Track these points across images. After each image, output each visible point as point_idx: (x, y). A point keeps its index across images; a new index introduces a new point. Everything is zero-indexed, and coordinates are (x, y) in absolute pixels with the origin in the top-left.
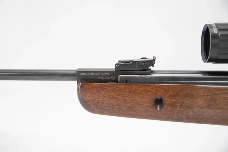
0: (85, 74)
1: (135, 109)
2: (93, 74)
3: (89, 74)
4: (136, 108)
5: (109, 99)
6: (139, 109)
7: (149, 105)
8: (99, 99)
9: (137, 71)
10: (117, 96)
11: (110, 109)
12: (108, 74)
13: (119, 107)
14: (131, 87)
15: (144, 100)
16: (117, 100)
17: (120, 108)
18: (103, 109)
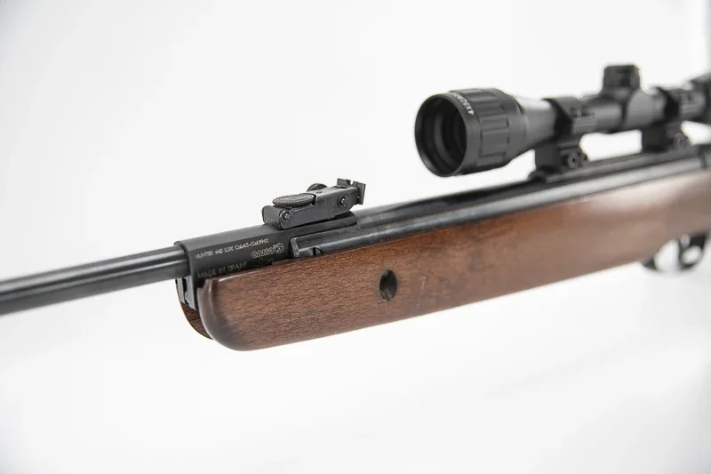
0: (210, 253)
1: (343, 312)
2: (231, 249)
3: (220, 252)
4: (346, 310)
5: (287, 303)
6: (352, 309)
7: (370, 296)
8: (265, 311)
9: (327, 220)
10: (306, 291)
11: (291, 326)
12: (266, 241)
13: (310, 317)
14: (331, 262)
15: (361, 285)
16: (306, 302)
17: (312, 319)
18: (275, 333)
